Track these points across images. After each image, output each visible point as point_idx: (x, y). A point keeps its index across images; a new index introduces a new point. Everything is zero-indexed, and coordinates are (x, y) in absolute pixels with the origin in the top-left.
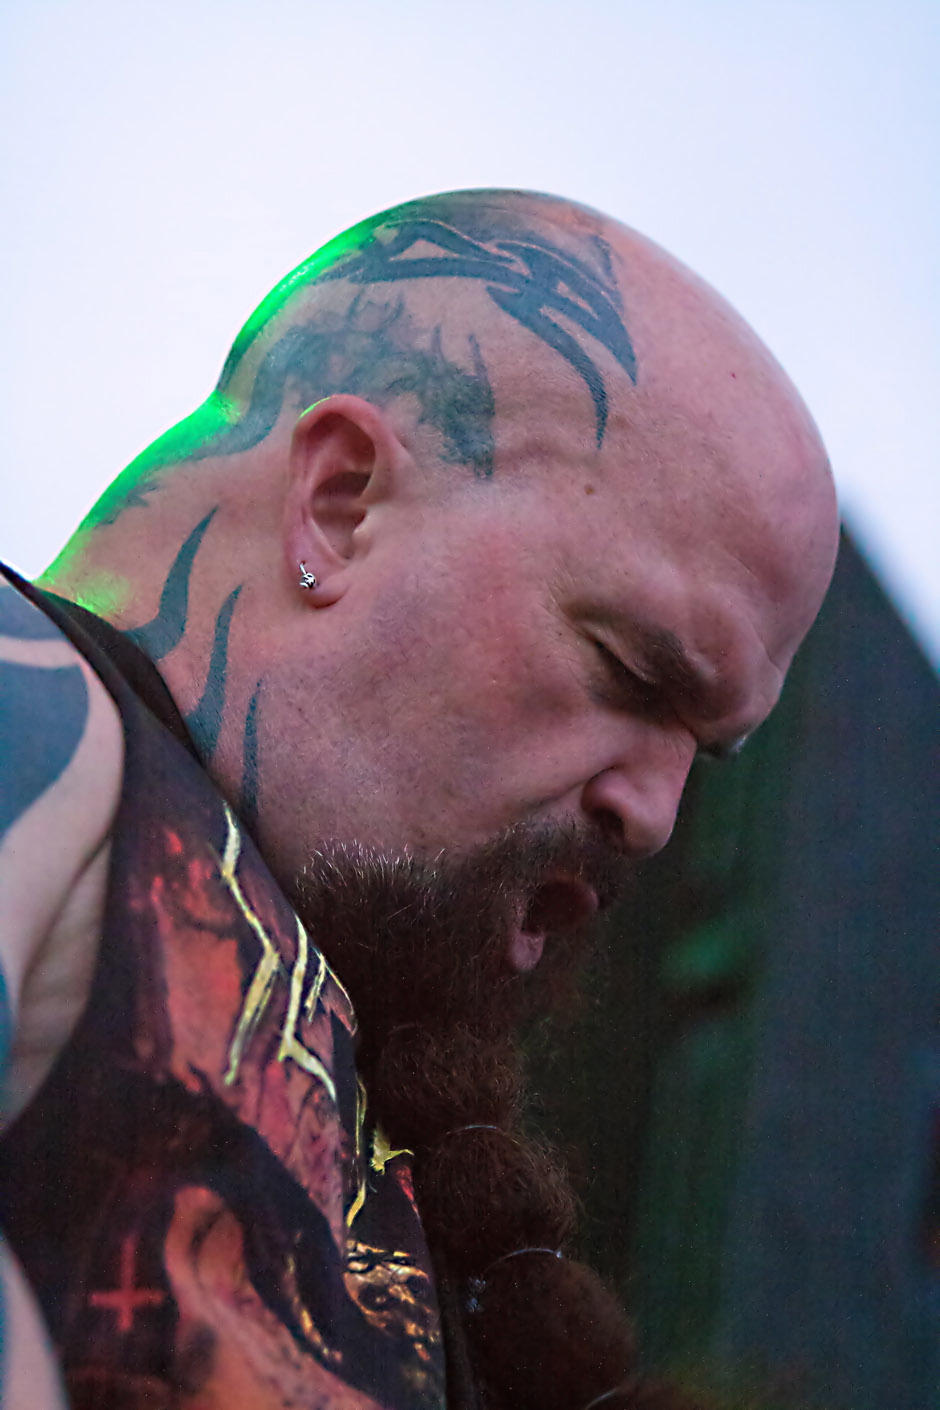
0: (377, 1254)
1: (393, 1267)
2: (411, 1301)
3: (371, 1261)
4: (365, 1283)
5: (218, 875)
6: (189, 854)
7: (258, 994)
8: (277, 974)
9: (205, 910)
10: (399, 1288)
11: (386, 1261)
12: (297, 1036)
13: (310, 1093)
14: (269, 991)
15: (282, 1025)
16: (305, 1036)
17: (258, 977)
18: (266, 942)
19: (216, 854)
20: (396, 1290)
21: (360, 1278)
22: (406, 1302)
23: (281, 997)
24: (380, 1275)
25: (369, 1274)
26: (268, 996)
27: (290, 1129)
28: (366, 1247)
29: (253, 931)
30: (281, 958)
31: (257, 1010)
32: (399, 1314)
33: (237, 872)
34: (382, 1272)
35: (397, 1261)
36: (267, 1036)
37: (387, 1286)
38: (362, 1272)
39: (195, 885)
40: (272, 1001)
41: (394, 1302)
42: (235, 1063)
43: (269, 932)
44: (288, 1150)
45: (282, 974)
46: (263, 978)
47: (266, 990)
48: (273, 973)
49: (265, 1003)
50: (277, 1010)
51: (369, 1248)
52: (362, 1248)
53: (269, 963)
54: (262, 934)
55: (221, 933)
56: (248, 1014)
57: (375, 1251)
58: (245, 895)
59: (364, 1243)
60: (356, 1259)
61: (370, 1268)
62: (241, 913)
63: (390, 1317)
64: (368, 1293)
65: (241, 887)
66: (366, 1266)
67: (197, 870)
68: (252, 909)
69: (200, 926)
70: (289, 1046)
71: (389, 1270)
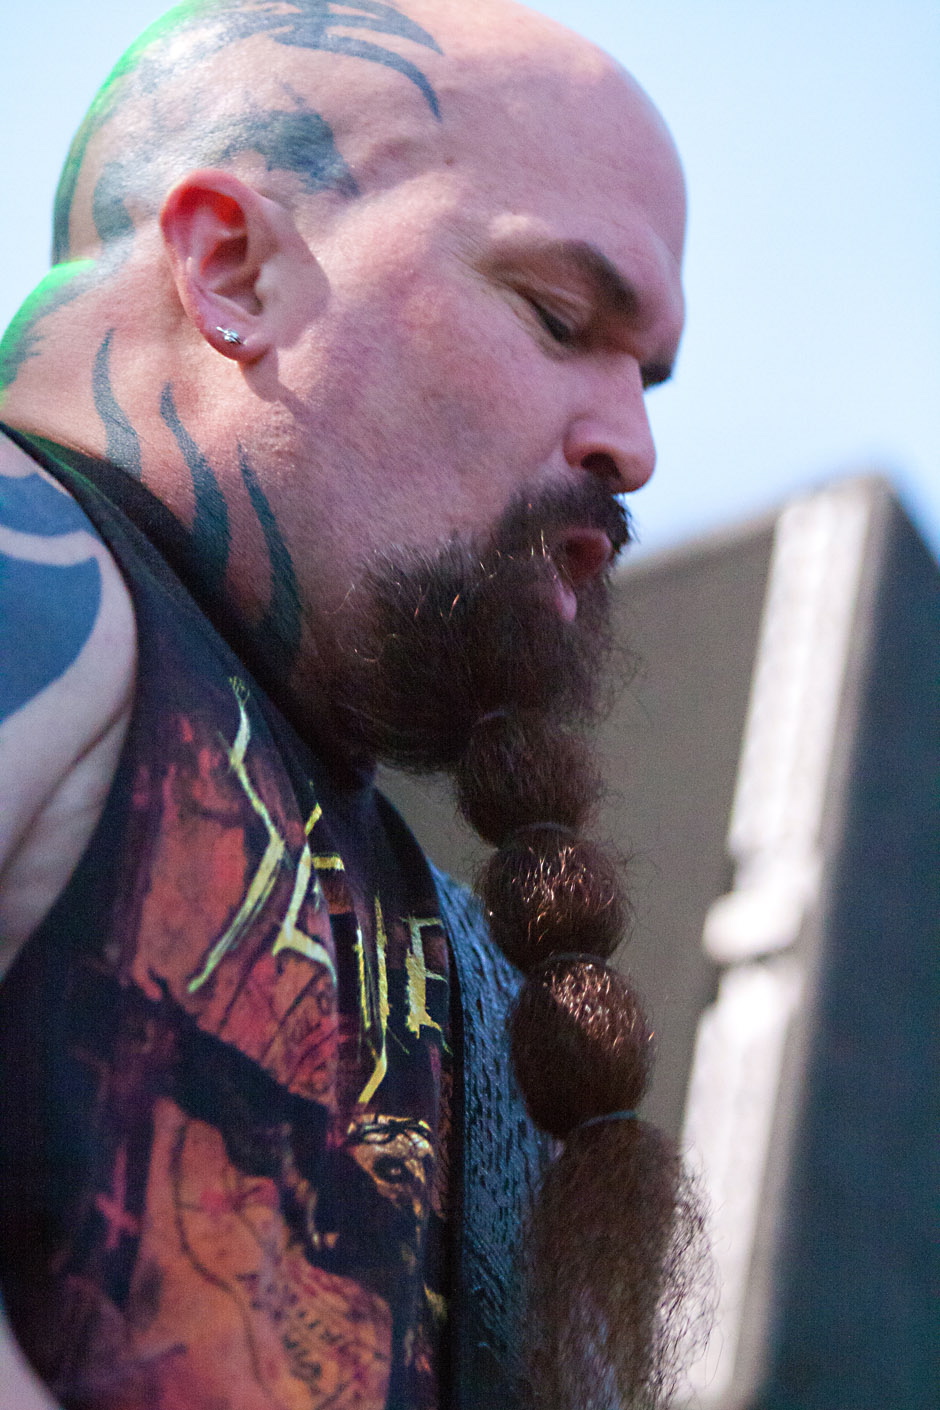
0: (400, 1123)
1: (415, 1136)
2: (423, 1179)
3: (392, 1130)
4: (383, 1154)
5: (225, 762)
6: (198, 742)
7: (262, 884)
8: (282, 864)
9: (214, 799)
10: (415, 1163)
11: (410, 1128)
12: (300, 925)
13: (313, 981)
14: (274, 880)
15: (282, 916)
16: (310, 925)
17: (263, 865)
18: (272, 830)
19: (225, 742)
20: (413, 1165)
21: (378, 1149)
22: (419, 1179)
23: (285, 886)
24: (399, 1146)
25: (388, 1145)
26: (271, 885)
27: (272, 1028)
28: (389, 1118)
29: (260, 820)
30: (287, 846)
31: (259, 900)
32: (410, 1189)
33: (247, 760)
34: (403, 1143)
35: (420, 1131)
36: (265, 928)
37: (404, 1158)
38: (383, 1143)
39: (205, 773)
40: (276, 889)
41: (407, 1176)
42: (211, 965)
43: (275, 821)
44: (266, 1048)
45: (287, 862)
46: (267, 868)
47: (270, 879)
48: (278, 861)
49: (268, 893)
50: (279, 900)
51: (392, 1118)
52: (383, 1120)
53: (275, 851)
54: (268, 822)
55: (228, 822)
56: (249, 904)
57: (398, 1120)
58: (253, 782)
59: (385, 1113)
60: (376, 1131)
61: (391, 1138)
62: (248, 802)
63: (401, 1190)
64: (383, 1164)
65: (249, 773)
66: (387, 1136)
67: (206, 759)
68: (260, 797)
69: (207, 815)
70: (289, 936)
71: (410, 1139)
